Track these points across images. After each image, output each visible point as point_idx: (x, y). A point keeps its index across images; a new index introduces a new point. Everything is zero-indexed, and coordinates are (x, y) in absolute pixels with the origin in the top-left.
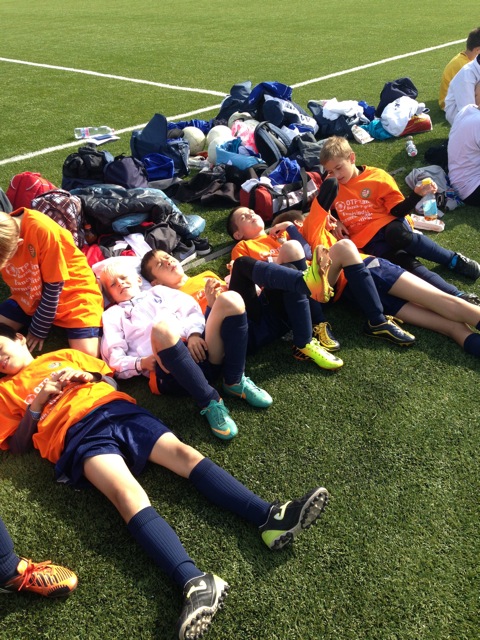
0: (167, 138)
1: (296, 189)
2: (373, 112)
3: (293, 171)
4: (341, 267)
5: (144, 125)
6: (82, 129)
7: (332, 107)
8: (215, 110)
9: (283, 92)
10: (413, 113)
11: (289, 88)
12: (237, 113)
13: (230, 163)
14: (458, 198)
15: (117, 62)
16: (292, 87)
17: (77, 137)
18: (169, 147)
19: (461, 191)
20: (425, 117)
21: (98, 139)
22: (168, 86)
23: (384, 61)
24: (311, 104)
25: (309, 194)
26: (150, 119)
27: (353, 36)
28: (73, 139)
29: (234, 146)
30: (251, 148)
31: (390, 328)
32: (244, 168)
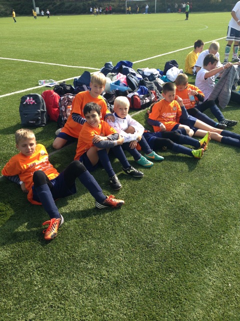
1: (148, 97)
2: (163, 73)
3: (146, 90)
6: (42, 81)
7: (147, 71)
9: (129, 64)
11: (132, 63)
12: (110, 73)
13: (117, 89)
17: (40, 84)
24: (138, 70)
25: (152, 98)
28: (38, 85)
30: (125, 84)
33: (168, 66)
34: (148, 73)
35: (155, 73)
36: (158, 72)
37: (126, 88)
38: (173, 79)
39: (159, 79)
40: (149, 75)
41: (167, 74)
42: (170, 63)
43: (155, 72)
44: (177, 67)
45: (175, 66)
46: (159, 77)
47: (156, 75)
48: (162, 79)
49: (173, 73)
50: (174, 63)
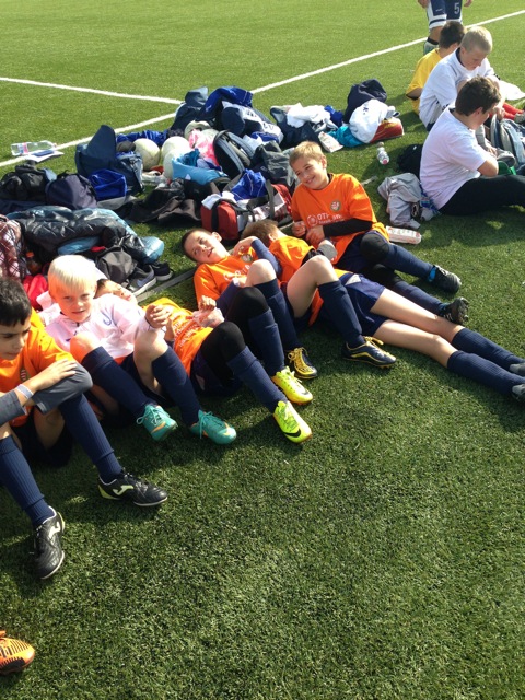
0: (115, 153)
1: (261, 203)
2: (341, 118)
3: (258, 184)
4: (315, 286)
5: (90, 139)
6: (19, 145)
7: (297, 114)
8: (169, 120)
9: (243, 98)
10: (383, 117)
11: (249, 94)
12: (193, 123)
13: (188, 178)
14: (434, 207)
15: (57, 70)
16: (252, 92)
17: (14, 154)
18: (119, 162)
19: (435, 199)
20: (396, 122)
21: (38, 155)
22: (115, 94)
23: (350, 62)
24: (273, 111)
25: (276, 209)
26: (96, 131)
27: (315, 35)
28: (10, 157)
29: (191, 159)
30: (210, 160)
31: (369, 349)
32: (204, 182)
33: (356, 99)
34: (297, 119)
35: (316, 120)
36: (327, 115)
37: (210, 174)
38: (366, 134)
39: (327, 135)
40: (299, 124)
41: (351, 120)
42: (362, 89)
43: (319, 114)
44: (383, 100)
45: (376, 96)
46: (328, 130)
47: (321, 123)
48: (335, 137)
49: (366, 118)
50: (374, 89)
